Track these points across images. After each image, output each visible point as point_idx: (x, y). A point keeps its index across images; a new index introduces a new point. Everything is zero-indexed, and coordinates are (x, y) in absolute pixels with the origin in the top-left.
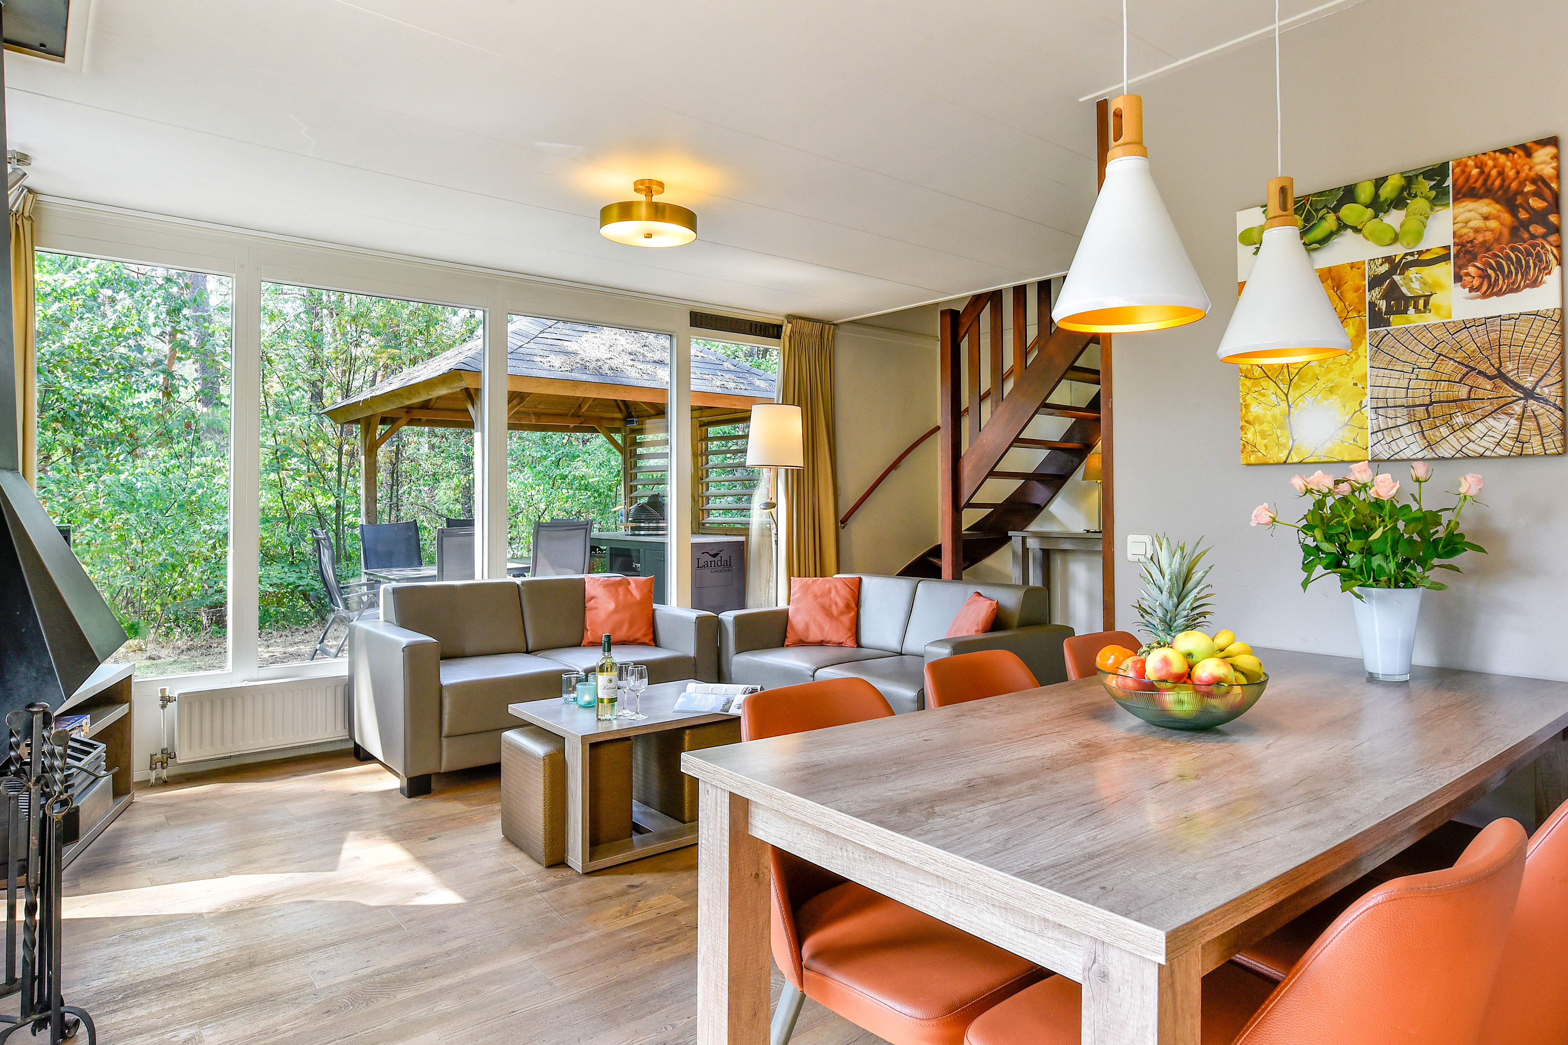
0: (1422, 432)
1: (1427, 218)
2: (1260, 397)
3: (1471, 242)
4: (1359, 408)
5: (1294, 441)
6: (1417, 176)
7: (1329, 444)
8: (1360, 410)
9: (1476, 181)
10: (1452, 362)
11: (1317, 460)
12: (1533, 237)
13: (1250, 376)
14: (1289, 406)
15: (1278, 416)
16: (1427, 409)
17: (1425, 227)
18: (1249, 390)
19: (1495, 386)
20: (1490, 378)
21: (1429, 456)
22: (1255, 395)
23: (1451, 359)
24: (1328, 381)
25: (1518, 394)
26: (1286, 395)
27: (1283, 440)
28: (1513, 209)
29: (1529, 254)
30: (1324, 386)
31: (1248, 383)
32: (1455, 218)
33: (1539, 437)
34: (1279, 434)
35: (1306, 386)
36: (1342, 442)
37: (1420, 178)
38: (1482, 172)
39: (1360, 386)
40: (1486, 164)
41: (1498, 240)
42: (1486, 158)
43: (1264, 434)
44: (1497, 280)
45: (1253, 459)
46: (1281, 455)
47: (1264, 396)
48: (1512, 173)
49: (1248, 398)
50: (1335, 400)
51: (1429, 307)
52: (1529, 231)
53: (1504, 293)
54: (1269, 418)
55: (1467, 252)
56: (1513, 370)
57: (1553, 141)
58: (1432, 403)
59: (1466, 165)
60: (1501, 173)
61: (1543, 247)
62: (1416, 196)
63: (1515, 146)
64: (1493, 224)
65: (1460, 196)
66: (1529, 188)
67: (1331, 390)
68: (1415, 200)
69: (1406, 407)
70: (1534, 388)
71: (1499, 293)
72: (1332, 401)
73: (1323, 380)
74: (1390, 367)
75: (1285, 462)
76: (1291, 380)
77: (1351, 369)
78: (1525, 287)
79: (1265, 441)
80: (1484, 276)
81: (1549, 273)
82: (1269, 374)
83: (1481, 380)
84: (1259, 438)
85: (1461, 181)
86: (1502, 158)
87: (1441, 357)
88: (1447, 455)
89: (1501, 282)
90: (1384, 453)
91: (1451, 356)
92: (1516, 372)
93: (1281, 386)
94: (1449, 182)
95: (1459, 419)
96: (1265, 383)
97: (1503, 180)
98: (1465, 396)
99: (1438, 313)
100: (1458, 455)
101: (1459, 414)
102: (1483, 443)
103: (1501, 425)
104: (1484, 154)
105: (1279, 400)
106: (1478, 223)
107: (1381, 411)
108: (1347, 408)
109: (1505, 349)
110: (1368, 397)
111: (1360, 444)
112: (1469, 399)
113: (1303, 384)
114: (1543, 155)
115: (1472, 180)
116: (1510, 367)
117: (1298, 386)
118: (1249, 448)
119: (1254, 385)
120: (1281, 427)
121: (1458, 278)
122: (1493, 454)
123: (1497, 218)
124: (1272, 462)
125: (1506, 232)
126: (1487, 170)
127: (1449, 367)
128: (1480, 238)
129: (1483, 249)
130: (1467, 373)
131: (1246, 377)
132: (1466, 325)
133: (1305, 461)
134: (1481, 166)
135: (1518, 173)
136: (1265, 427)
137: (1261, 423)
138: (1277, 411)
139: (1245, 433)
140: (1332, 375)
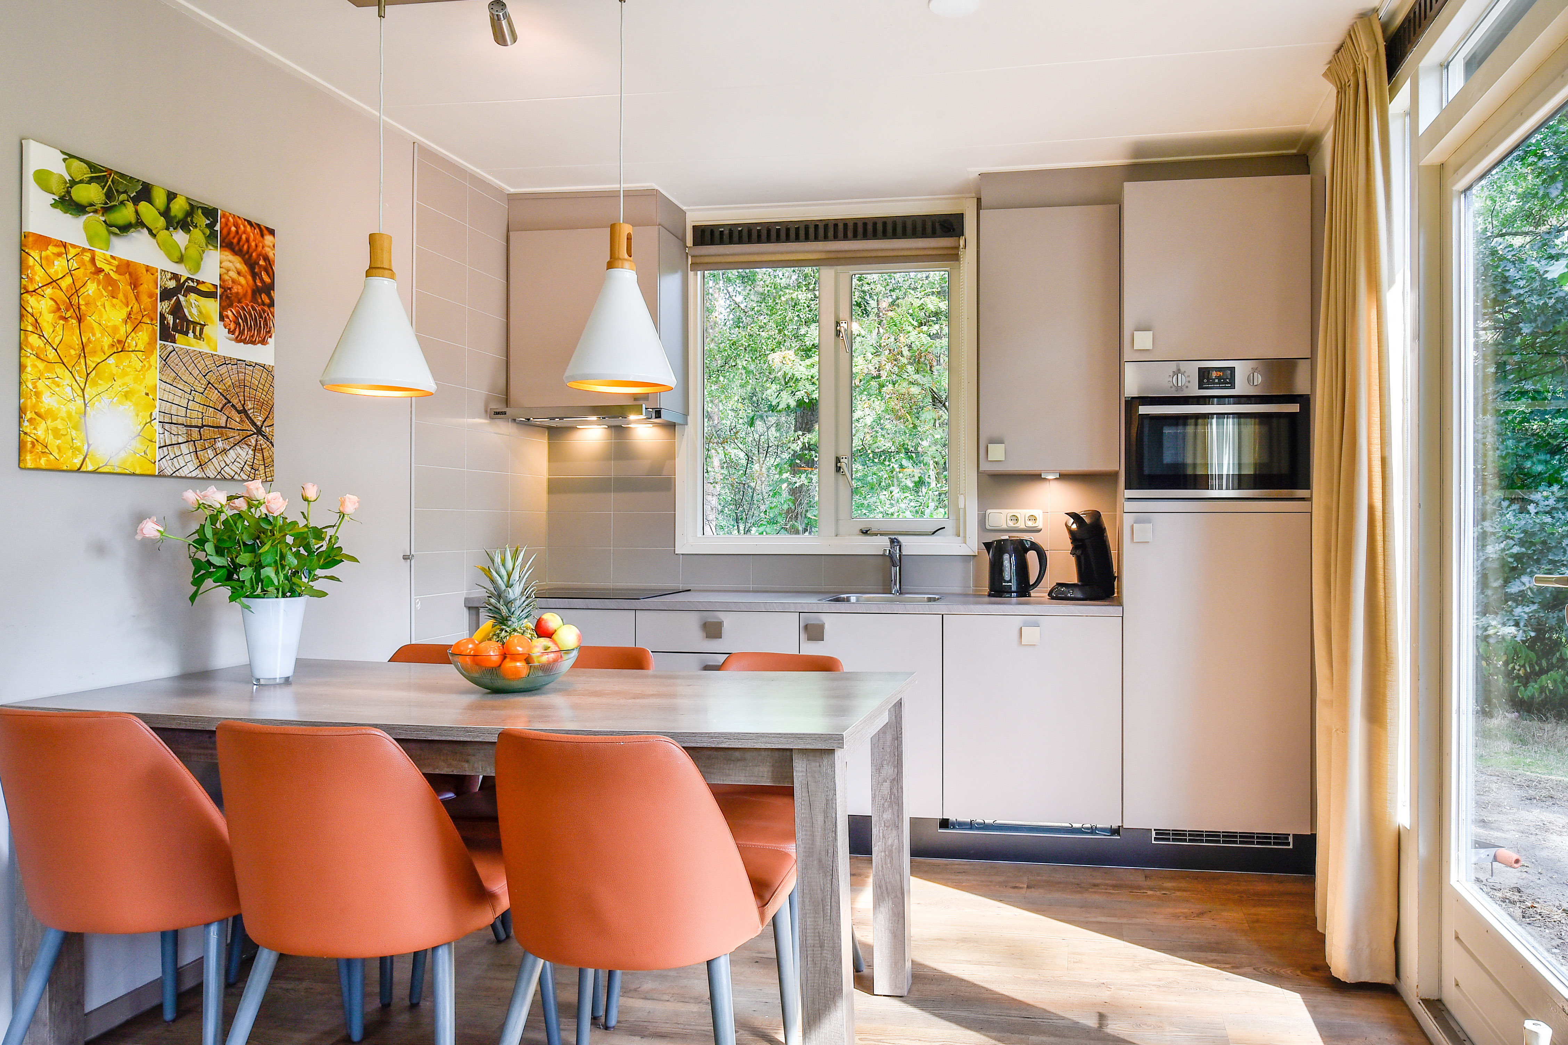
0: (196, 451)
1: (203, 251)
2: (53, 386)
3: (230, 289)
4: (149, 420)
5: (89, 445)
6: (198, 208)
7: (123, 454)
8: (150, 422)
9: (234, 238)
10: (216, 392)
11: (112, 471)
12: (263, 304)
13: (42, 356)
14: (86, 405)
15: (73, 414)
16: (199, 431)
17: (202, 259)
18: (42, 374)
19: (242, 421)
20: (239, 412)
21: (200, 476)
22: (48, 382)
23: (216, 389)
24: (124, 384)
25: (254, 429)
26: (83, 390)
27: (77, 443)
28: (254, 275)
29: (261, 317)
30: (120, 389)
31: (41, 365)
32: (221, 263)
33: (263, 466)
34: (74, 435)
35: (103, 385)
36: (135, 453)
37: (200, 211)
38: (237, 232)
39: (151, 397)
40: (240, 227)
41: (245, 295)
42: (240, 222)
43: (57, 433)
44: (244, 330)
45: (43, 462)
46: (75, 461)
47: (58, 386)
48: (253, 244)
49: (40, 385)
50: (128, 407)
51: (203, 336)
52: (261, 299)
53: (247, 343)
54: (63, 414)
55: (227, 297)
56: (251, 409)
57: (272, 232)
58: (203, 426)
59: (228, 219)
60: (248, 240)
61: (268, 315)
62: (196, 226)
63: (256, 223)
64: (242, 280)
65: (224, 245)
66: (262, 262)
67: (127, 395)
68: (195, 230)
69: (186, 426)
70: (262, 426)
71: (245, 342)
72: (127, 407)
73: (119, 382)
74: (175, 384)
75: (79, 469)
76: (88, 374)
77: (144, 378)
78: (258, 343)
79: (58, 442)
80: (237, 324)
81: (270, 337)
82: (65, 361)
83: (234, 411)
84: (51, 437)
85: (225, 231)
86: (248, 228)
87: (210, 385)
88: (212, 476)
89: (246, 332)
90: (168, 468)
91: (216, 386)
92: (252, 410)
93: (78, 378)
94: (218, 227)
95: (220, 445)
96: (59, 370)
97: (249, 247)
98: (224, 425)
99: (208, 344)
100: (218, 477)
101: (220, 439)
102: (234, 468)
103: (244, 453)
104: (238, 217)
105: (75, 395)
106: (233, 274)
107: (167, 426)
108: (140, 418)
109: (247, 389)
110: (157, 410)
111: (149, 457)
112: (226, 427)
113: (100, 382)
114: (268, 238)
115: (232, 235)
116: (250, 406)
117: (95, 384)
118: (39, 448)
119: (49, 370)
120: (76, 428)
121: (222, 318)
122: (239, 478)
123: (245, 277)
124: (65, 468)
125: (249, 292)
126: (240, 232)
127: (214, 395)
128: (235, 290)
129: (236, 300)
130: (226, 404)
131: (38, 357)
132: (226, 361)
133: (99, 470)
134: (237, 226)
135: (256, 246)
136: (58, 424)
137: (55, 419)
138: (72, 407)
139: (35, 429)
140: (129, 379)
